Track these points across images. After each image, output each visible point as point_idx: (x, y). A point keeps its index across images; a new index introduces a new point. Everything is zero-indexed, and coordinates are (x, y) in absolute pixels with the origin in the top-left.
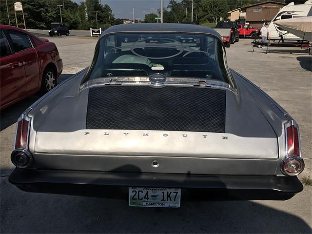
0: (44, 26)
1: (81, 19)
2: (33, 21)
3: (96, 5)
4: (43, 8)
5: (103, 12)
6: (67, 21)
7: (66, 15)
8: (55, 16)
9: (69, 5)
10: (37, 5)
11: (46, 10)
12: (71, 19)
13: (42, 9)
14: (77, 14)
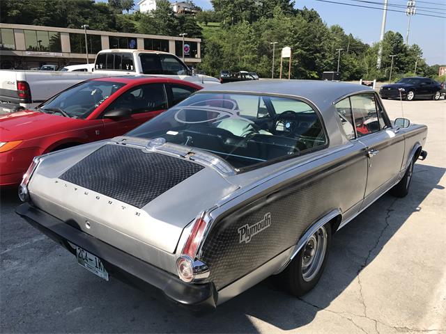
0: (316, 76)
1: (370, 66)
2: (303, 69)
3: (397, 46)
4: (320, 53)
5: (406, 55)
6: (348, 69)
7: (348, 61)
8: (332, 63)
9: (357, 47)
10: (312, 50)
11: (323, 55)
12: (354, 66)
13: (318, 54)
14: (365, 60)
